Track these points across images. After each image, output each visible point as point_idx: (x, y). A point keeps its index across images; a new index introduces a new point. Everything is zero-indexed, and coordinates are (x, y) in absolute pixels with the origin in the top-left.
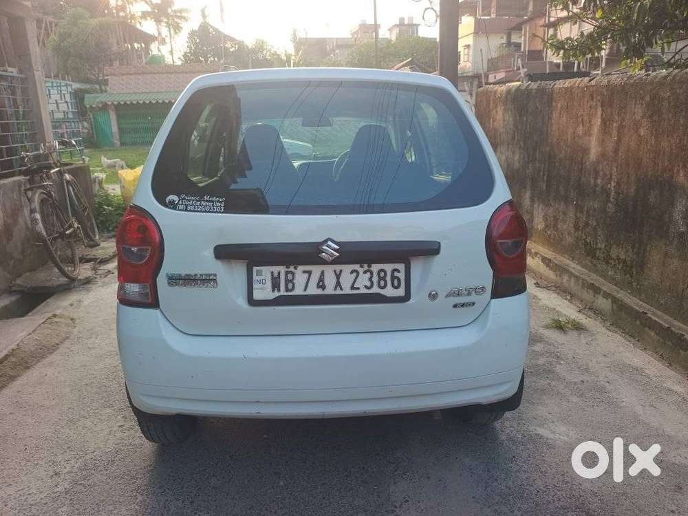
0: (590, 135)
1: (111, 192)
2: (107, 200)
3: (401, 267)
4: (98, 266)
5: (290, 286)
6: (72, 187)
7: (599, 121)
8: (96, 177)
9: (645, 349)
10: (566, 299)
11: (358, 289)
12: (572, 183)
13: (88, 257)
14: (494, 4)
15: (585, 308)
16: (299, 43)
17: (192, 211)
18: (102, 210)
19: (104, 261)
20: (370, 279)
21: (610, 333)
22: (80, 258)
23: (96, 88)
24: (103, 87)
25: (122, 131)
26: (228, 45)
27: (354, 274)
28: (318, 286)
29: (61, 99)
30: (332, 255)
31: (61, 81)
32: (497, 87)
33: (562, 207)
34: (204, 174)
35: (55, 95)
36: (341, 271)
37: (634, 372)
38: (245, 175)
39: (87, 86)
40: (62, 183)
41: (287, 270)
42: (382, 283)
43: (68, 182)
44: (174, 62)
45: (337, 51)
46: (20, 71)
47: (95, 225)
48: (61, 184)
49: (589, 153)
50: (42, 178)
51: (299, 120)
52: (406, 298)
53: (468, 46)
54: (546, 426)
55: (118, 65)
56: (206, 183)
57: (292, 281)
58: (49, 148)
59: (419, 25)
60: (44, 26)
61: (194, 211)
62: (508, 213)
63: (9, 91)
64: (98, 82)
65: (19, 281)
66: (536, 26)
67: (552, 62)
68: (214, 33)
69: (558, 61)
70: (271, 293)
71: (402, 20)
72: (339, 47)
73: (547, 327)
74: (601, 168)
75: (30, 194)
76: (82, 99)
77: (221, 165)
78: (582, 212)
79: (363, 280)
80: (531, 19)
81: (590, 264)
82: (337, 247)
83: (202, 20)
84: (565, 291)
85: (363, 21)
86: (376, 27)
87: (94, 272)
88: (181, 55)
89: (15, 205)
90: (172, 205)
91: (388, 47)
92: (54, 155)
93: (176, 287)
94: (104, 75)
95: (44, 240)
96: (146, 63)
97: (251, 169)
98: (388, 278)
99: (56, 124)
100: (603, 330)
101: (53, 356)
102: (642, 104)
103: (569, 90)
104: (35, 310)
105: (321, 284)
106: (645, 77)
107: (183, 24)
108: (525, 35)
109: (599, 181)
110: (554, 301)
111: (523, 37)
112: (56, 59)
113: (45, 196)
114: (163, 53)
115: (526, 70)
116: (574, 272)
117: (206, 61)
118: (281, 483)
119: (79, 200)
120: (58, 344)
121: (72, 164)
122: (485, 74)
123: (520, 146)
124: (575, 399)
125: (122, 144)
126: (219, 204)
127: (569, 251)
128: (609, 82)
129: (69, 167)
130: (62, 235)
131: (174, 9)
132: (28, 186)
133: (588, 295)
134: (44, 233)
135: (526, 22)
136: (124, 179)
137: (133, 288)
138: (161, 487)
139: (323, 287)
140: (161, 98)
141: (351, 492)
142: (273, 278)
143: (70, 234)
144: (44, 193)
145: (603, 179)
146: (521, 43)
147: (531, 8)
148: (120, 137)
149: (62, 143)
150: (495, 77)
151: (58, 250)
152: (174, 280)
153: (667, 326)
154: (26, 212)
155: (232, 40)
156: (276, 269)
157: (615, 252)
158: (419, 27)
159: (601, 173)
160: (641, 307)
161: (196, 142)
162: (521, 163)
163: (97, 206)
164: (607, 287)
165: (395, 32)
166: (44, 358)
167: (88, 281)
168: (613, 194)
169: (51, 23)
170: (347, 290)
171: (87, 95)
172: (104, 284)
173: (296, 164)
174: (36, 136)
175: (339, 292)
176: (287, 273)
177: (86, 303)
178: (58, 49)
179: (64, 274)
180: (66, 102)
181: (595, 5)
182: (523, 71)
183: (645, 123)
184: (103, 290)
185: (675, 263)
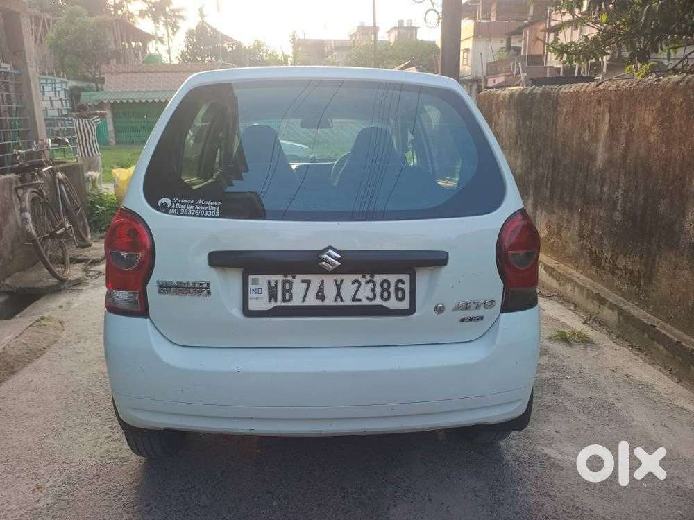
0: (597, 141)
1: (103, 190)
2: (101, 200)
3: (406, 277)
4: (89, 267)
5: (288, 296)
6: (65, 186)
7: (606, 127)
8: (90, 176)
9: (653, 363)
10: (570, 309)
11: (360, 300)
12: (577, 190)
13: (79, 258)
14: (494, 7)
15: (590, 319)
16: (297, 44)
17: (185, 215)
18: (94, 209)
19: (95, 262)
20: (373, 290)
21: (618, 347)
22: (71, 259)
23: (92, 86)
24: (99, 86)
25: (117, 130)
26: (226, 45)
27: (356, 285)
28: (318, 297)
29: (56, 96)
30: (332, 264)
31: (56, 78)
32: (499, 91)
33: (566, 214)
34: (199, 176)
35: (49, 93)
36: (342, 281)
37: (644, 389)
38: (241, 177)
39: (83, 84)
40: (55, 182)
41: (284, 279)
42: (385, 295)
43: (60, 181)
44: (171, 61)
45: (335, 53)
46: (14, 67)
47: (87, 225)
48: (53, 182)
49: (596, 160)
50: (33, 177)
51: (297, 122)
52: (411, 310)
53: (467, 50)
54: (553, 445)
55: (115, 64)
56: (201, 185)
57: (289, 291)
58: (42, 146)
59: (418, 28)
60: (41, 23)
61: (187, 215)
62: (519, 223)
63: (3, 87)
64: (94, 80)
65: (8, 282)
66: (536, 29)
67: (552, 67)
68: (212, 33)
69: (559, 66)
70: (268, 304)
71: (401, 22)
72: (337, 48)
73: (551, 339)
74: (608, 176)
75: (20, 192)
76: (78, 97)
77: (217, 166)
78: (587, 220)
79: (365, 291)
80: (531, 24)
81: (595, 273)
82: (338, 256)
83: (199, 20)
84: (568, 302)
85: (362, 23)
86: (375, 29)
87: (85, 273)
88: (178, 54)
89: (6, 203)
90: (165, 209)
91: (387, 50)
92: (47, 153)
93: (167, 296)
94: (100, 74)
95: (34, 240)
96: (143, 62)
97: (247, 170)
98: (392, 290)
99: (50, 122)
100: (611, 344)
101: (40, 360)
102: (653, 110)
103: (576, 95)
104: (22, 313)
105: (320, 294)
106: (656, 83)
107: (180, 23)
108: (525, 39)
109: (606, 189)
110: (557, 312)
111: (523, 41)
112: (53, 56)
113: (36, 195)
114: (161, 53)
115: (525, 74)
116: (577, 281)
117: (204, 61)
118: (275, 504)
119: (71, 199)
120: (44, 348)
121: (65, 162)
122: (484, 77)
123: (523, 151)
124: (583, 417)
125: (117, 143)
126: (214, 209)
127: (573, 260)
128: (617, 87)
129: (62, 165)
130: (52, 235)
131: (171, 8)
132: (20, 185)
133: (592, 306)
134: (34, 233)
135: (526, 26)
136: (118, 179)
137: (122, 296)
138: (147, 505)
139: (323, 298)
140: (157, 97)
141: (349, 514)
142: (270, 287)
143: (61, 235)
144: (36, 192)
145: (610, 187)
146: (520, 48)
147: (531, 12)
148: (116, 136)
149: (55, 141)
150: (494, 81)
151: (48, 250)
152: (165, 288)
153: (677, 340)
154: (17, 211)
155: (229, 40)
156: (273, 278)
157: (622, 262)
158: (418, 30)
159: (608, 181)
160: (649, 319)
161: (192, 142)
162: (524, 168)
163: (90, 205)
164: (614, 298)
165: (394, 34)
166: (31, 363)
167: (78, 283)
168: (620, 202)
169: (49, 21)
170: (348, 301)
171: (83, 94)
172: (95, 286)
173: (294, 166)
174: (28, 133)
175: (339, 303)
176: (285, 282)
177: (75, 305)
178: (54, 47)
179: (53, 274)
180: (61, 99)
181: (600, 9)
182: (523, 76)
183: (655, 129)
184: (93, 292)
185: (686, 275)
